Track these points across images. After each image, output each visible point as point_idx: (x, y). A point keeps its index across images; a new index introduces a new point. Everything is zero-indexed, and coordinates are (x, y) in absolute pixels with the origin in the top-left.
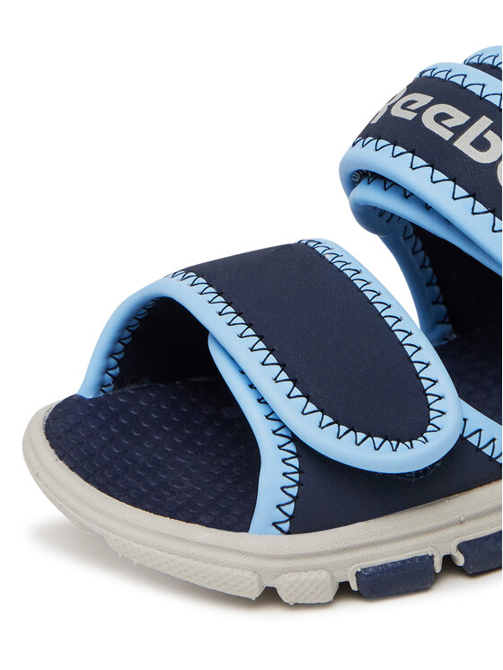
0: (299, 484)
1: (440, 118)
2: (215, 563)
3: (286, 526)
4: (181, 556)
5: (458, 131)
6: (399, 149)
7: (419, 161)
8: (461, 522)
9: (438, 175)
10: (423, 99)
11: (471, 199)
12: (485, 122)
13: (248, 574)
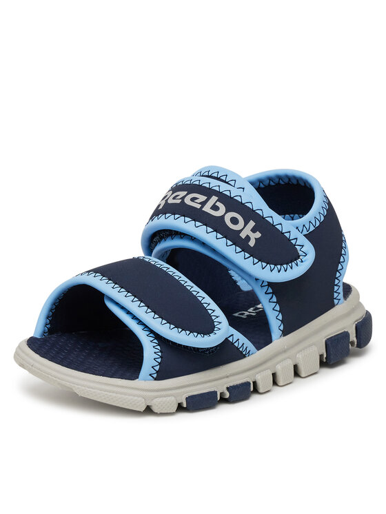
0: (161, 357)
1: (193, 199)
2: (125, 394)
3: (155, 376)
4: (110, 392)
5: (203, 204)
6: (177, 216)
7: (187, 219)
8: (227, 377)
9: (198, 224)
10: (182, 194)
11: (215, 233)
12: (214, 198)
13: (140, 399)
